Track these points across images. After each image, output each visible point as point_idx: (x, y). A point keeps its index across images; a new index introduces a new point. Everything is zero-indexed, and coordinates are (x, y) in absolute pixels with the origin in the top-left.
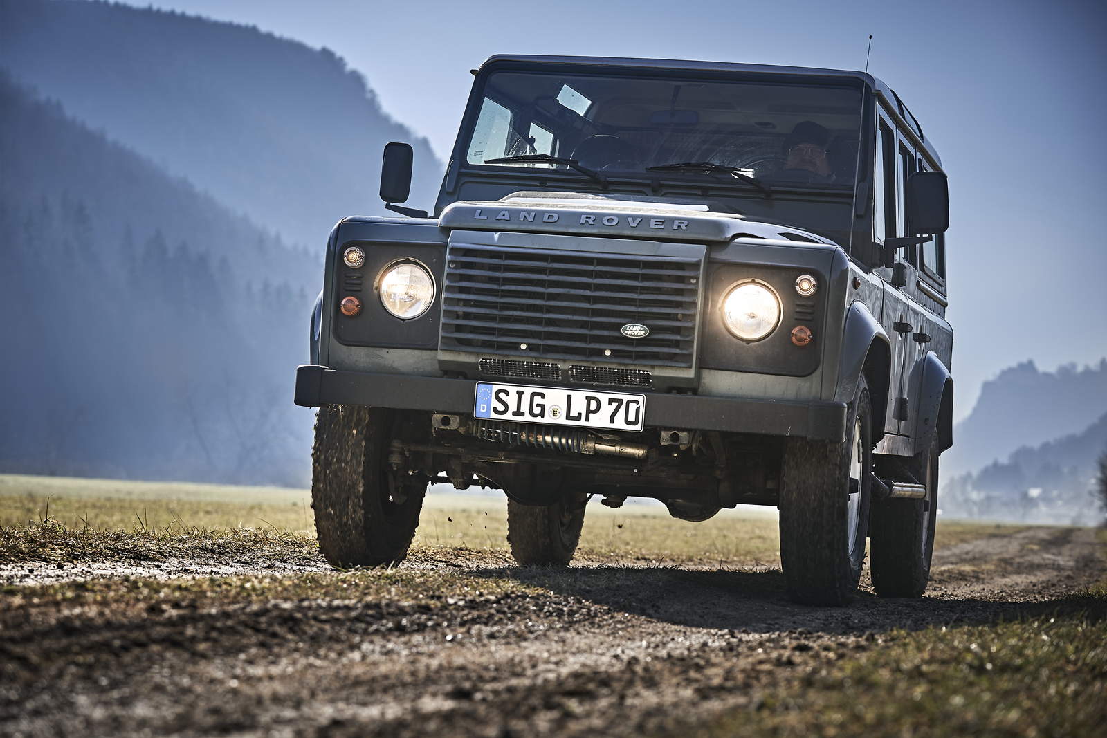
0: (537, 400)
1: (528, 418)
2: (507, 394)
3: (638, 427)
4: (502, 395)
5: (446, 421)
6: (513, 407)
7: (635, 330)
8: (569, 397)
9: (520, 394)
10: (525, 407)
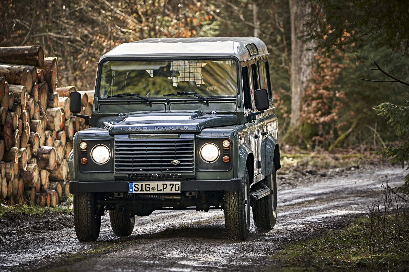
0: (147, 186)
1: (145, 192)
2: (138, 185)
3: (180, 192)
4: (136, 186)
5: (119, 195)
6: (140, 189)
7: (176, 162)
8: (157, 184)
9: (142, 185)
10: (144, 189)
